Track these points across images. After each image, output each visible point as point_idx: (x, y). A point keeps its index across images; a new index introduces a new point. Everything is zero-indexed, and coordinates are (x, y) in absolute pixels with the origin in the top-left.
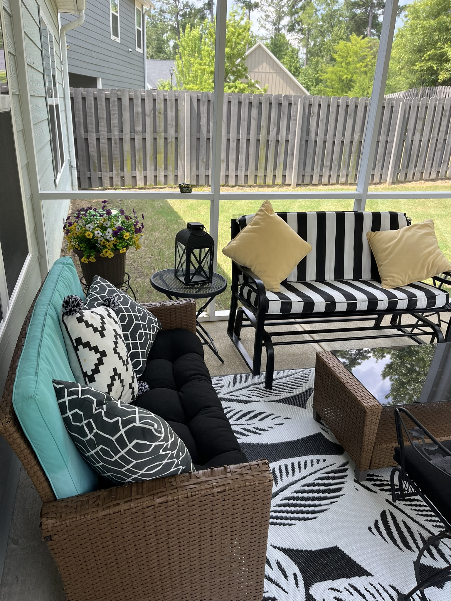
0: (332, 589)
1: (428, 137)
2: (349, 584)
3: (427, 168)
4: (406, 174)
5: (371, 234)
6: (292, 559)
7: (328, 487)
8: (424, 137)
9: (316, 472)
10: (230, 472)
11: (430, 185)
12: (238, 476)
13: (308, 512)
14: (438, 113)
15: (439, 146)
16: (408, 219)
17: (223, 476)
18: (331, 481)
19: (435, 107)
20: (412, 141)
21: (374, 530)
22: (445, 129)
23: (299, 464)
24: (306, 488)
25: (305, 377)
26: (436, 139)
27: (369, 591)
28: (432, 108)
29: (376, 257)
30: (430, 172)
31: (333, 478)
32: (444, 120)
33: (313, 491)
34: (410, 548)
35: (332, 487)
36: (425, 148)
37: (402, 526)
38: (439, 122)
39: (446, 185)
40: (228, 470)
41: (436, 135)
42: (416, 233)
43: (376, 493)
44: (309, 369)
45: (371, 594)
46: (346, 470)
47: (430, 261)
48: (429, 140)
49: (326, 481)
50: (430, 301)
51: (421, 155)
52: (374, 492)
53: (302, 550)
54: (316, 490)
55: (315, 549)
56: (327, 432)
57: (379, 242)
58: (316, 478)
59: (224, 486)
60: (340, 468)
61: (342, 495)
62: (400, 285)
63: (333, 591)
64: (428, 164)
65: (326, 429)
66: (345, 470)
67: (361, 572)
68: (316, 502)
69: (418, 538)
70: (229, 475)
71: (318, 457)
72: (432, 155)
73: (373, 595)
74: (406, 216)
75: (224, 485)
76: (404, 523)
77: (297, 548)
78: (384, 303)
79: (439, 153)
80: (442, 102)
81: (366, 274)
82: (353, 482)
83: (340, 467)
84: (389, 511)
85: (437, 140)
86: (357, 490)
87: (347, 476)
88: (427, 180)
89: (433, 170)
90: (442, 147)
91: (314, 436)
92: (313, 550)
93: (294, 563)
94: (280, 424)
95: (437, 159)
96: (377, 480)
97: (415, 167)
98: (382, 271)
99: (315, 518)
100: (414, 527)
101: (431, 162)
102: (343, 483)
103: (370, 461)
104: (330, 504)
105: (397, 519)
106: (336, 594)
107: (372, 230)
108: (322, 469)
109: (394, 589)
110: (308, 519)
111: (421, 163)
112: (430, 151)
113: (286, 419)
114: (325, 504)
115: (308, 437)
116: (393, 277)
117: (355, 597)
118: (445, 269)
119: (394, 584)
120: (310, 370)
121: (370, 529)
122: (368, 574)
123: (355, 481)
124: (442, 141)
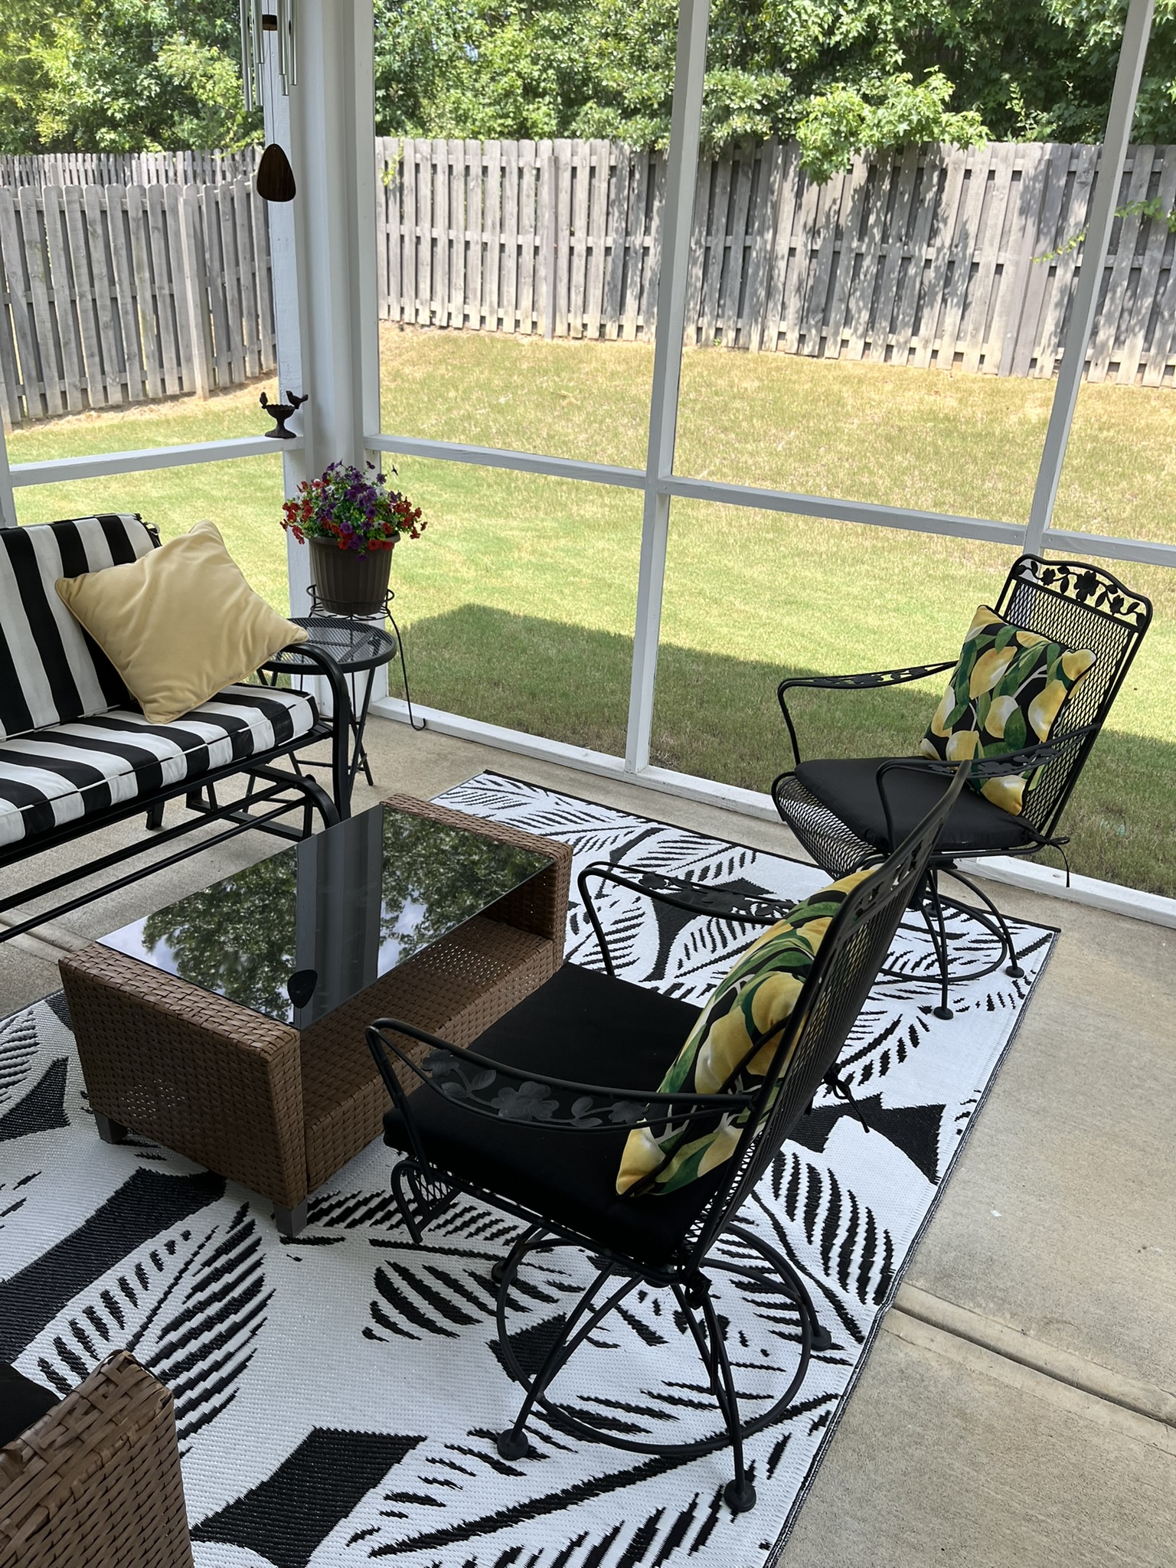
0: (356, 1538)
1: (67, 292)
2: (387, 1498)
3: (92, 376)
4: (43, 396)
5: (68, 585)
6: (224, 1541)
7: (228, 1298)
8: (58, 293)
9: (177, 1279)
10: (35, 1454)
11: (116, 422)
12: (68, 1452)
13: (206, 1396)
14: (74, 229)
15: (105, 317)
16: (150, 527)
17: (20, 1482)
18: (229, 1278)
19: (62, 213)
20: (30, 305)
21: (378, 1330)
22: (105, 271)
23: (123, 1284)
24: (173, 1337)
25: (25, 1038)
26: (90, 298)
27: (435, 1481)
28: (54, 214)
29: (104, 644)
30: (105, 388)
31: (230, 1267)
32: (95, 247)
33: (194, 1334)
34: (466, 1320)
35: (236, 1293)
36: (71, 323)
37: (430, 1281)
38: (83, 252)
39: (154, 416)
40: (26, 1453)
41: (87, 287)
42: (188, 562)
43: (343, 1239)
44: (25, 1011)
45: (442, 1483)
46: (251, 1225)
47: (245, 627)
48: (73, 302)
49: (215, 1287)
50: (279, 726)
51: (66, 344)
52: (337, 1240)
53: (239, 1501)
54: (201, 1324)
55: (270, 1474)
56: (159, 1158)
57: (98, 603)
58: (186, 1294)
59: (39, 1509)
60: (235, 1230)
61: (270, 1296)
62: (193, 703)
63: (360, 1541)
64: (90, 366)
65: (155, 1152)
66: (249, 1229)
67: (396, 1447)
68: (217, 1355)
69: (471, 1285)
70: (37, 1465)
71: (164, 1236)
72: (94, 341)
73: (447, 1483)
74: (143, 521)
75: (38, 1505)
76: (431, 1270)
77: (224, 1504)
78: (176, 764)
79: (111, 333)
80: (76, 197)
81: (92, 700)
82: (281, 1245)
83: (232, 1228)
84: (389, 1263)
85: (94, 300)
86: (298, 1259)
87: (260, 1239)
88: (101, 409)
89: (109, 380)
90: (113, 319)
91: (127, 1185)
92: (265, 1479)
93: (235, 1548)
94: (14, 1208)
95: (109, 350)
96: (332, 1208)
97: (62, 377)
98: (135, 678)
99: (232, 1398)
100: (453, 1266)
101: (97, 359)
102: (258, 1264)
103: (305, 1175)
104: (250, 1338)
105: (412, 1271)
106: (371, 1544)
107: (67, 575)
108: (192, 1261)
109: (480, 1433)
110: (216, 1411)
111: (71, 364)
112: (86, 330)
113: (24, 1182)
114: (239, 1344)
115: (112, 1198)
116: (169, 689)
117: (414, 1516)
118: (284, 640)
119: (475, 1424)
120: (31, 1013)
121: (368, 1334)
122: (412, 1442)
123: (284, 1241)
124: (108, 302)
